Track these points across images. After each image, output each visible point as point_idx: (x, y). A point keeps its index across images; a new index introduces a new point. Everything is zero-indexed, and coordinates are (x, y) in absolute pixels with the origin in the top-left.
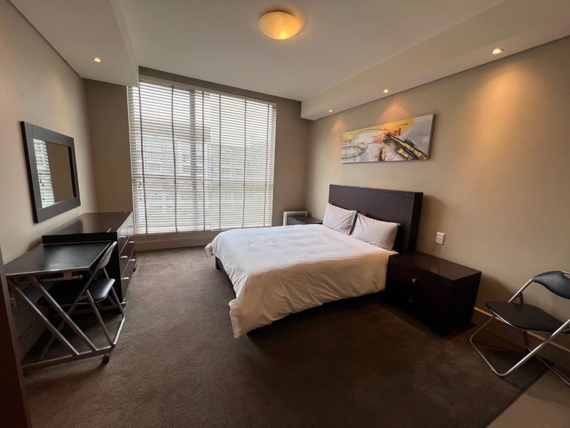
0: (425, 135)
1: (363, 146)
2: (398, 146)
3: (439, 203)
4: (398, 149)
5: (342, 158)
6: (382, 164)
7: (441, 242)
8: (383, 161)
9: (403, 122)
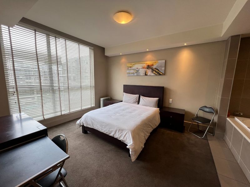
0: (163, 67)
1: (137, 69)
2: (153, 70)
3: (169, 90)
4: (153, 71)
5: (127, 74)
6: (146, 76)
7: (171, 103)
8: (147, 75)
9: (154, 62)
